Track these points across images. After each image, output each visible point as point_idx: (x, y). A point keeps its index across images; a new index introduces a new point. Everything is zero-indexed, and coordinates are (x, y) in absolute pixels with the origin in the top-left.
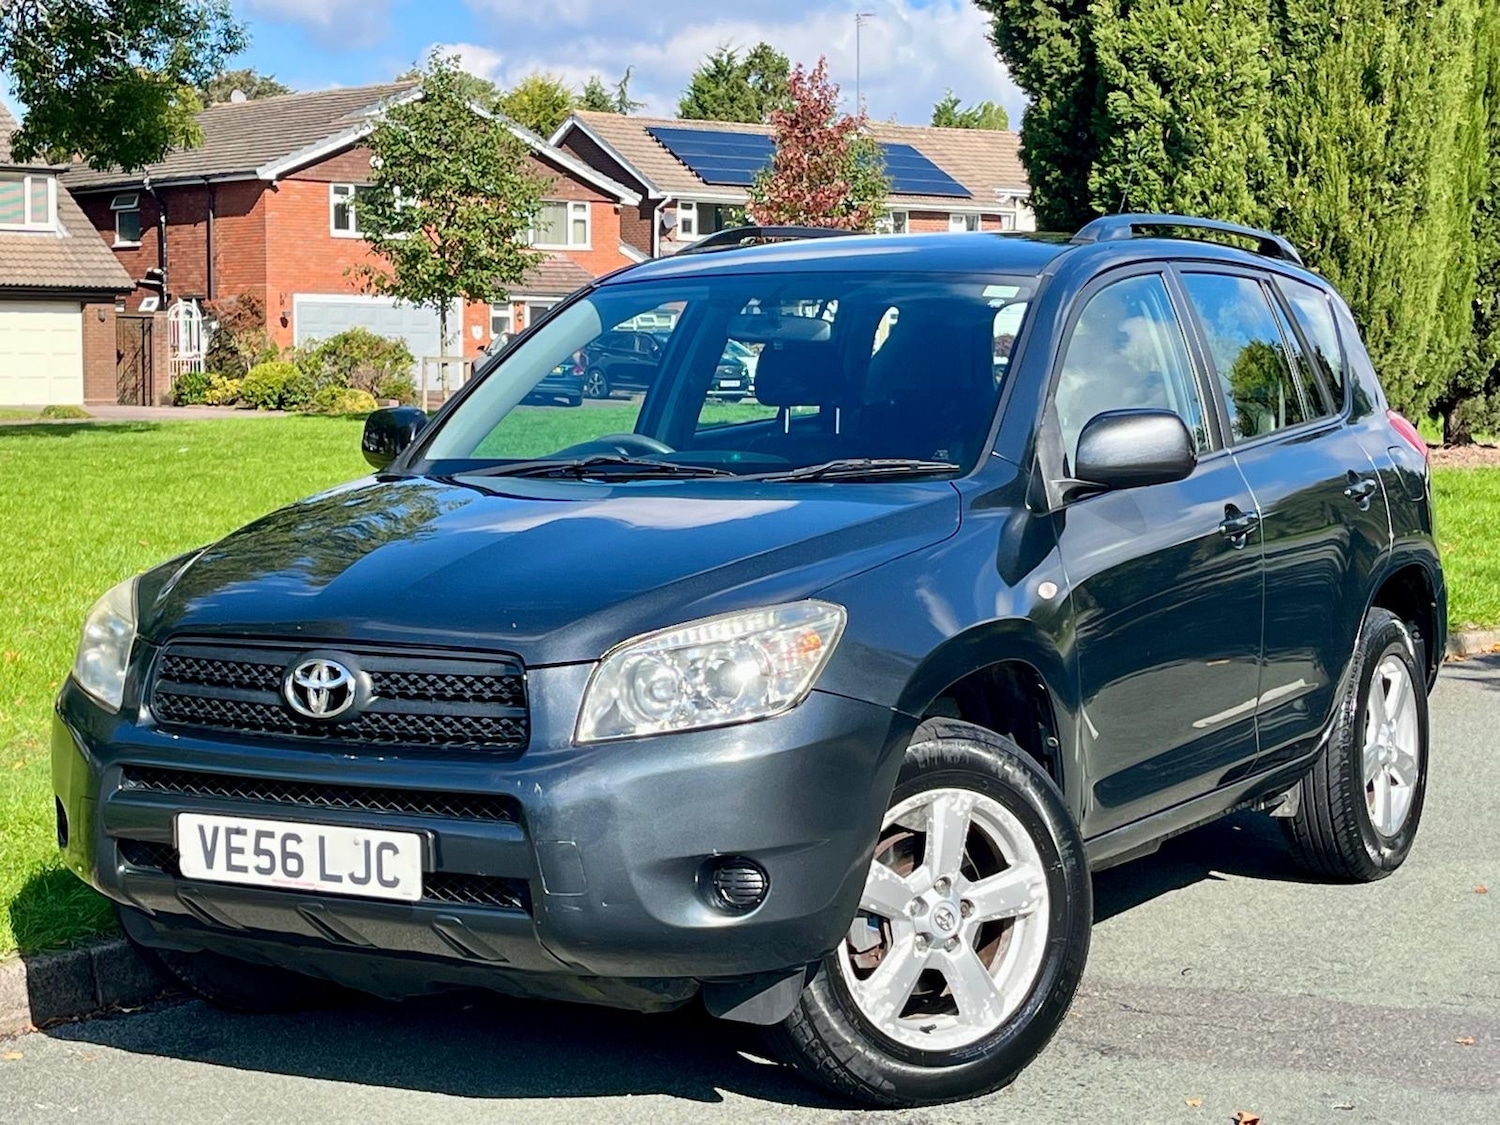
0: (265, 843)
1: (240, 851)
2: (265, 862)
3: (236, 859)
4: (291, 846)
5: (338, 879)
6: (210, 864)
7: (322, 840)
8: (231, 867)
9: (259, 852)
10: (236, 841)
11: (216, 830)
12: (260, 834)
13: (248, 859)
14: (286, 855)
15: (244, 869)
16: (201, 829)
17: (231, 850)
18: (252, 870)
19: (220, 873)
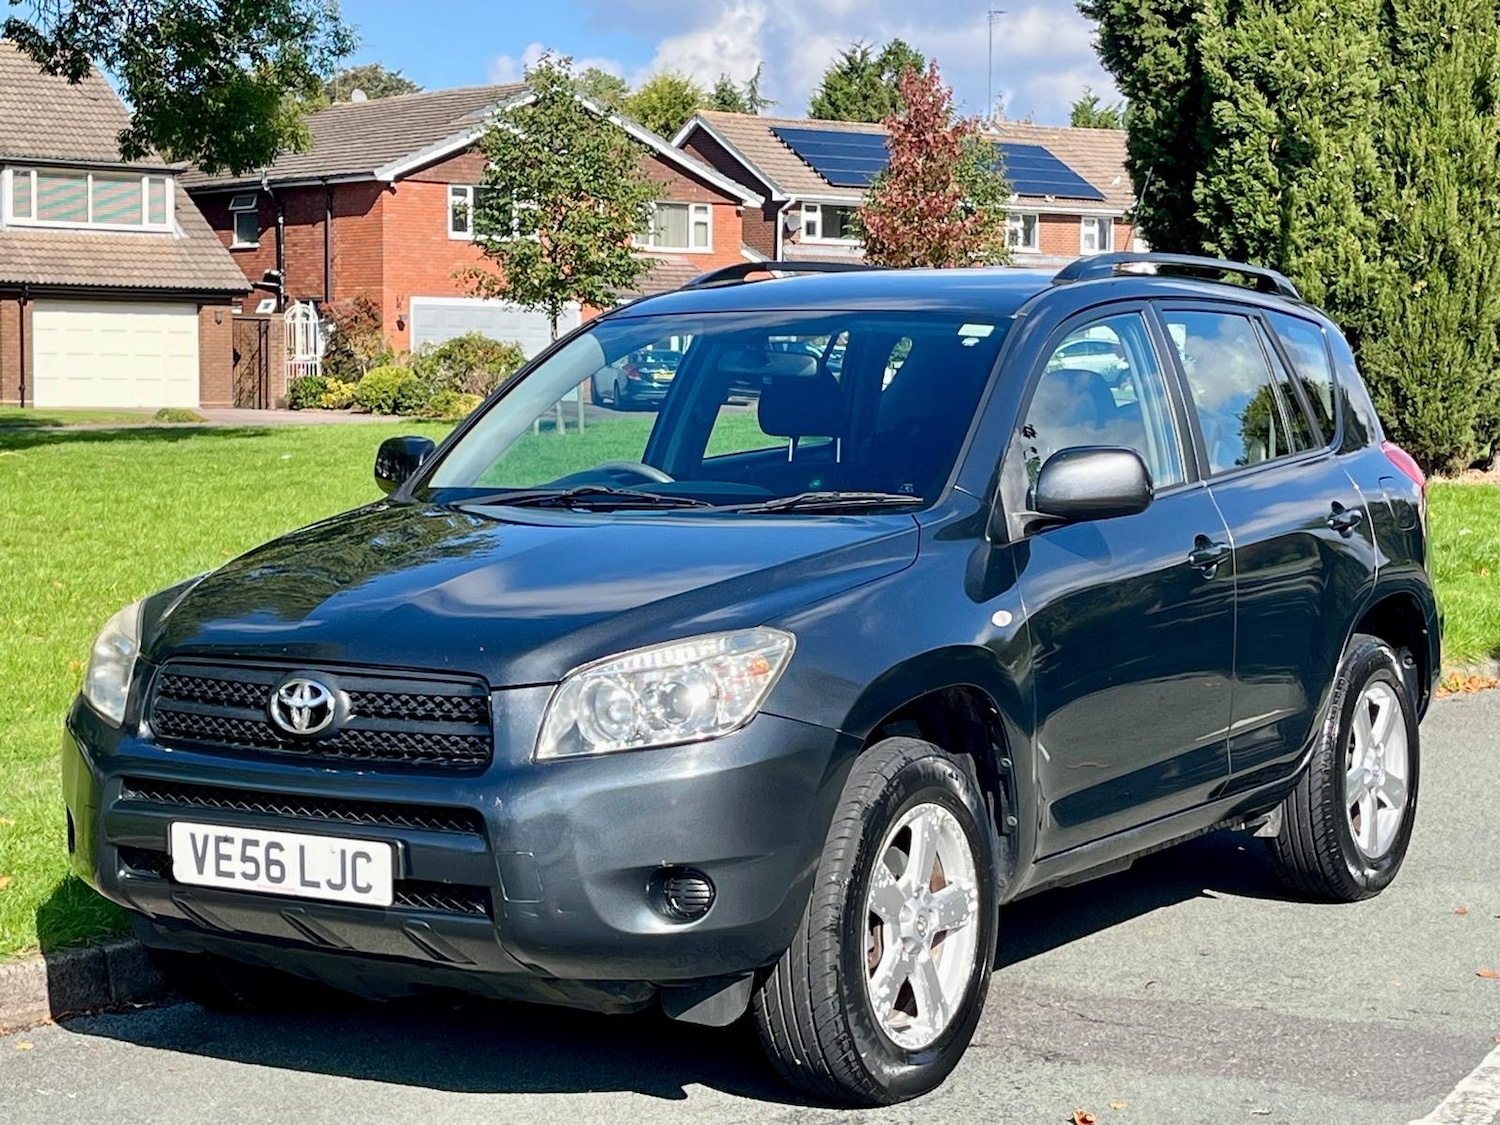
0: (251, 851)
1: (228, 858)
2: (250, 868)
3: (225, 866)
4: (275, 854)
5: (316, 885)
6: (201, 871)
7: (302, 849)
8: (220, 873)
9: (245, 859)
10: (225, 848)
11: (206, 838)
12: (246, 843)
13: (235, 866)
14: (270, 862)
15: (231, 875)
16: (193, 837)
17: (219, 857)
18: (238, 876)
19: (209, 879)
